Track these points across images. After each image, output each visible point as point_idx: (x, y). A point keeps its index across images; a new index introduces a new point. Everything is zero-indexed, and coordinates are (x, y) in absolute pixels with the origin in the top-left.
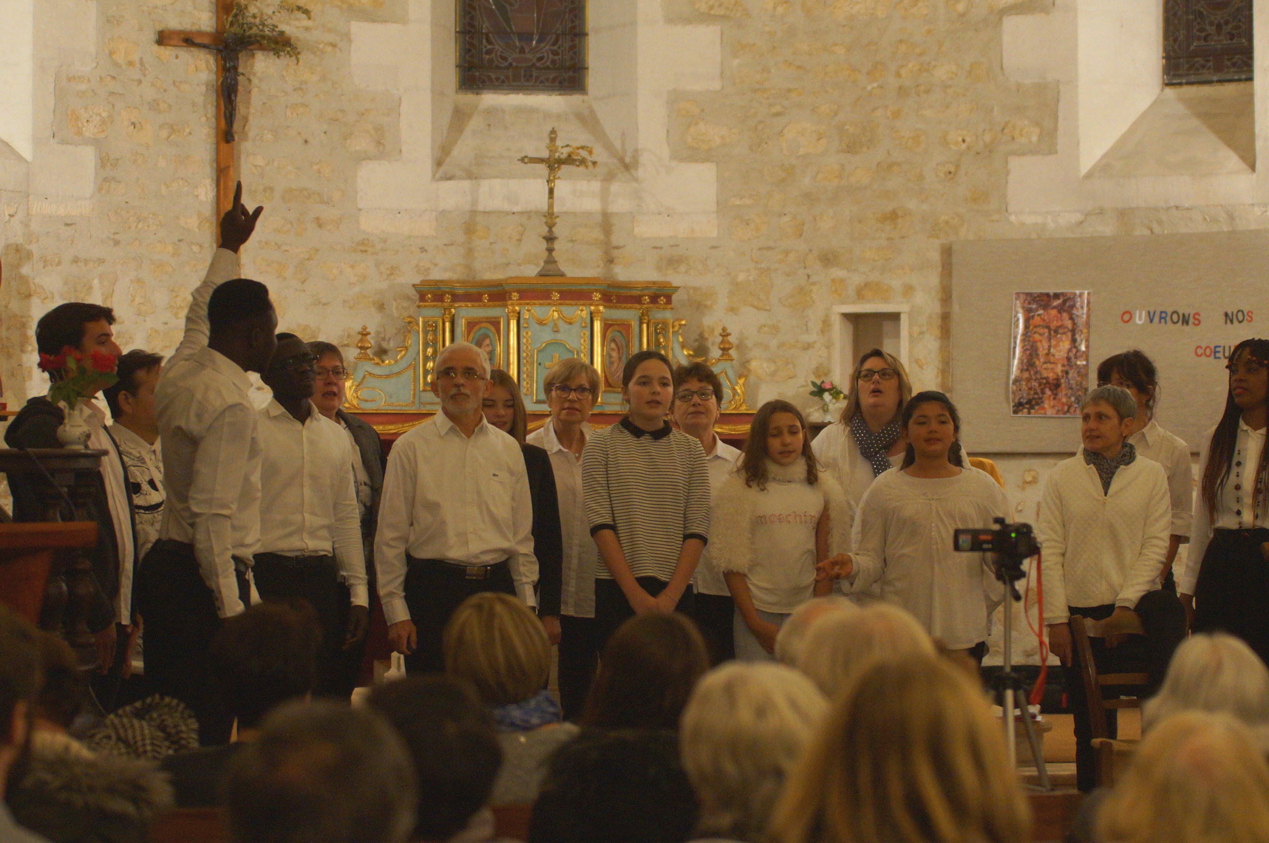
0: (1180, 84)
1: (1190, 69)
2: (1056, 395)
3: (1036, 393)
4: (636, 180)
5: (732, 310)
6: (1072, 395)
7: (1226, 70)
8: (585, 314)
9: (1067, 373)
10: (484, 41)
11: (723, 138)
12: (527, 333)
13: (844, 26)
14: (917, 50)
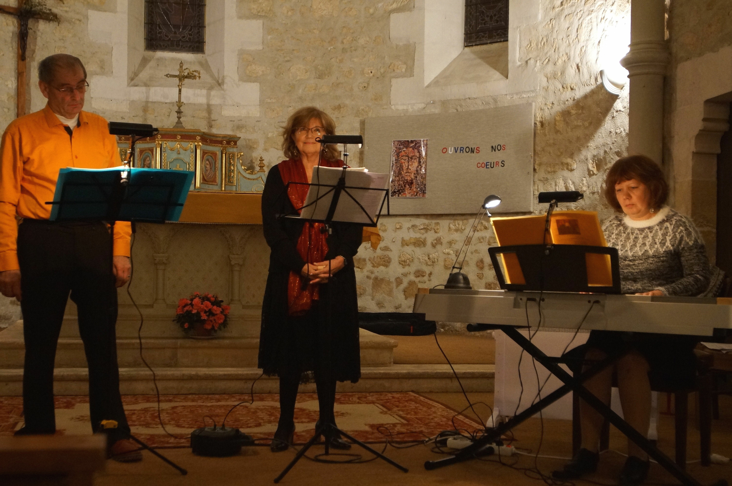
0: (472, 46)
1: (476, 38)
2: (411, 187)
3: (402, 187)
4: (223, 90)
5: (266, 150)
6: (418, 187)
7: (494, 37)
8: (192, 146)
9: (416, 177)
10: (158, 28)
11: (263, 71)
12: (165, 154)
13: (318, 21)
14: (351, 31)
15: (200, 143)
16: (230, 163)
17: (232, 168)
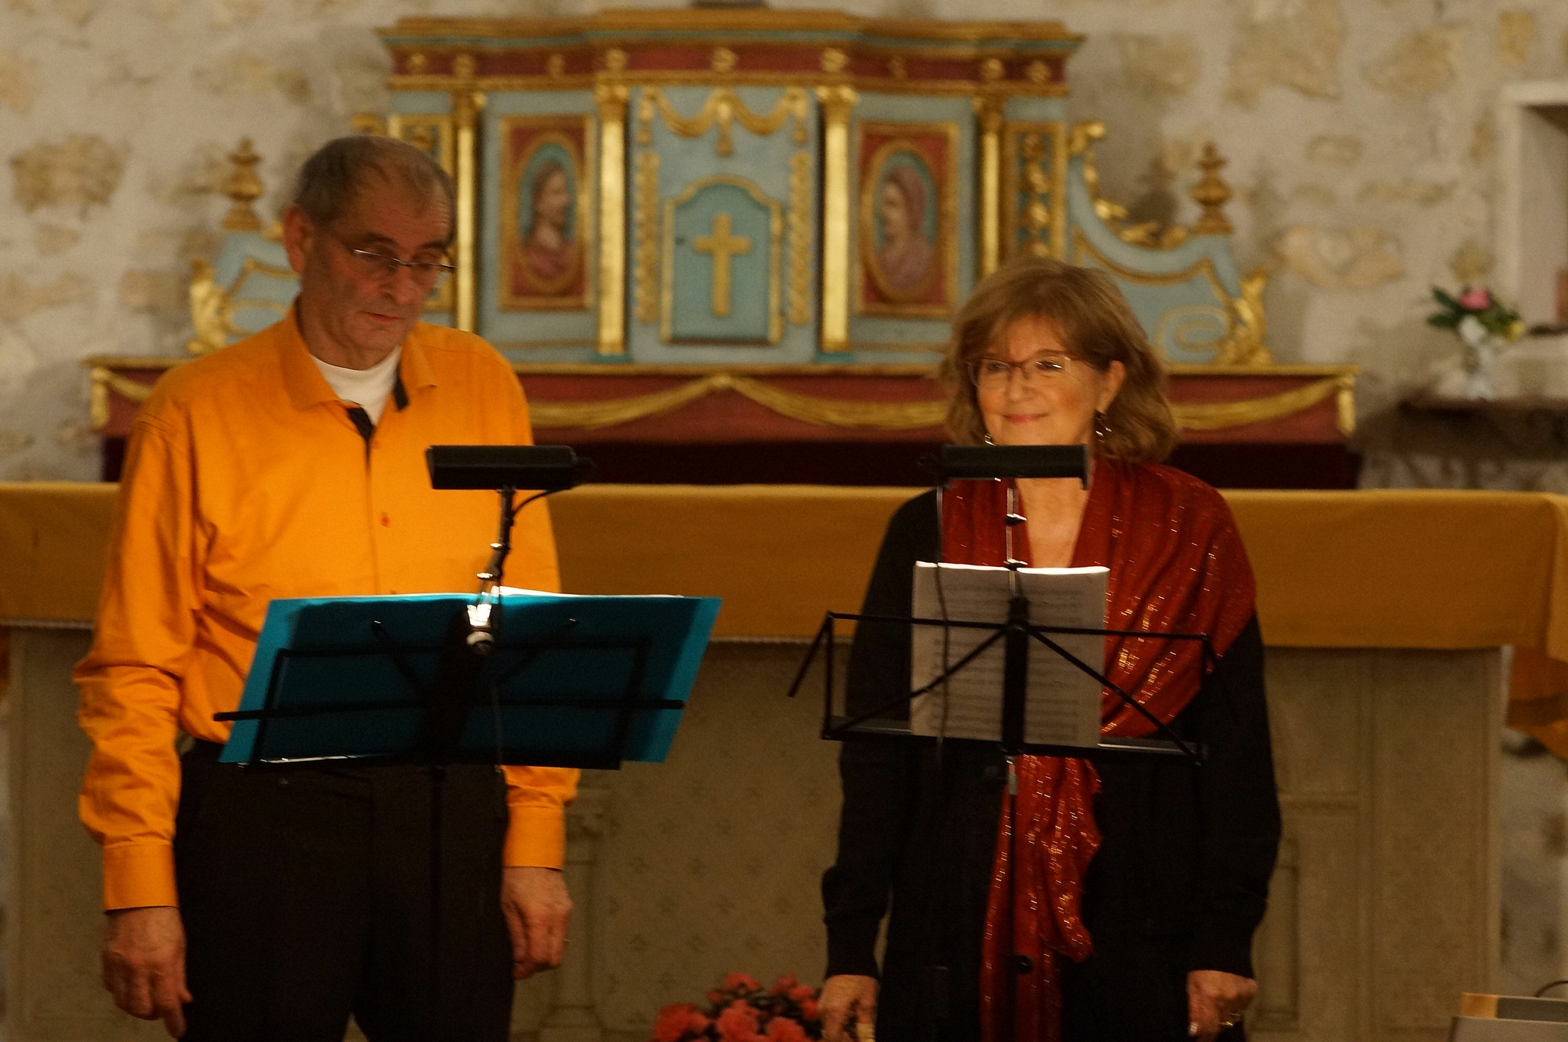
5: (1239, 97)
8: (803, 108)
12: (650, 160)
15: (847, 93)
16: (1027, 190)
17: (1039, 213)
